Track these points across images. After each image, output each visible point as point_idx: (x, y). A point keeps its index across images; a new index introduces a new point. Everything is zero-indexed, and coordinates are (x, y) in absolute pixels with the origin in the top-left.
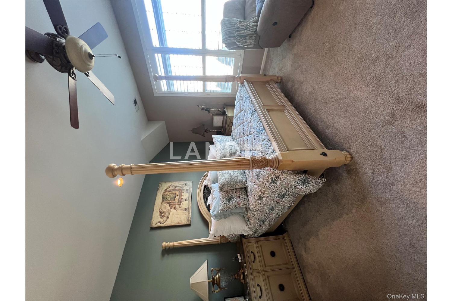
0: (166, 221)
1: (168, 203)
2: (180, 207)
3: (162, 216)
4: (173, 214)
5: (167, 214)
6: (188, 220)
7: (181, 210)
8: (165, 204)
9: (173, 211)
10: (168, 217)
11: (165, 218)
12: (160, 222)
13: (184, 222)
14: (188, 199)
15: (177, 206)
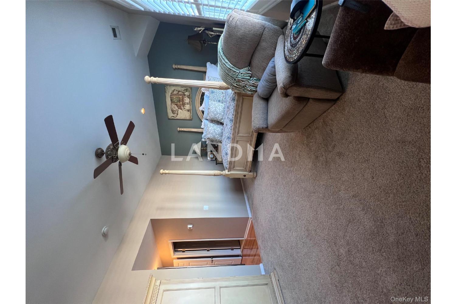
0: (177, 116)
1: (176, 105)
2: (184, 109)
3: (173, 113)
4: (181, 113)
5: (176, 112)
6: (190, 117)
7: (185, 110)
8: (174, 105)
9: (180, 110)
10: (177, 114)
11: (176, 115)
12: (173, 117)
13: (188, 118)
14: (189, 103)
15: (182, 107)
